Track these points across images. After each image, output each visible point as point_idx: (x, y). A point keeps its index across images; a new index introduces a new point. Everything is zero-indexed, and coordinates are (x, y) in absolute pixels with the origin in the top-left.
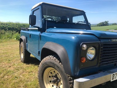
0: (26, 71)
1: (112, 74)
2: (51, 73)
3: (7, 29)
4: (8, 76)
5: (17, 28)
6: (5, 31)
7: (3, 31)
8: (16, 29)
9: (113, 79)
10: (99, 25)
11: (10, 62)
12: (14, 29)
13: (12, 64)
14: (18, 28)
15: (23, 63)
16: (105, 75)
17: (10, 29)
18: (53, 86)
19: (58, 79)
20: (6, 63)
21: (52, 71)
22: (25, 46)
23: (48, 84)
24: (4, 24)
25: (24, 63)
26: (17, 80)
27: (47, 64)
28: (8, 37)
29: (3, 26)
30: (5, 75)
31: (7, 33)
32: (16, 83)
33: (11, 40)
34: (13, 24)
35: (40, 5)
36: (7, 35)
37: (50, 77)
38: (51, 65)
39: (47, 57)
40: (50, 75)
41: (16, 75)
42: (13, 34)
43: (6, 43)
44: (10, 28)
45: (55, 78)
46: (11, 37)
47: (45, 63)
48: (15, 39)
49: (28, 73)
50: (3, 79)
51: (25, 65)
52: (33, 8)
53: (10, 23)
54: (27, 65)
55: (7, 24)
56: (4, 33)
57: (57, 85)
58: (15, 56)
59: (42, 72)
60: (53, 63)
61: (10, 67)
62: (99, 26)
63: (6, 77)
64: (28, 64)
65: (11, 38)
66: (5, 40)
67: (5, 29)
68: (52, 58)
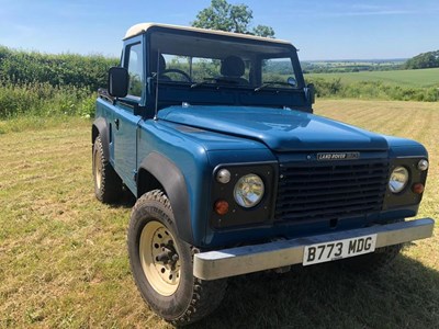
0: (106, 228)
1: (307, 248)
2: (160, 236)
3: (61, 81)
4: (52, 237)
5: (93, 75)
6: (54, 87)
7: (47, 87)
8: (91, 79)
9: (309, 260)
10: (412, 63)
11: (62, 197)
12: (83, 81)
13: (69, 203)
14: (98, 76)
15: (100, 204)
16: (281, 248)
17: (69, 80)
18: (163, 271)
19: (174, 252)
20: (49, 200)
21: (162, 232)
22: (107, 153)
23: (152, 265)
24: (49, 62)
25: (104, 203)
26: (77, 252)
27: (146, 213)
28: (63, 110)
29: (46, 69)
30: (45, 235)
31: (60, 96)
32: (74, 258)
33: (72, 119)
34: (81, 62)
35: (143, 33)
36: (61, 102)
37: (157, 246)
38: (156, 215)
39: (148, 194)
40: (158, 241)
41: (75, 236)
42: (79, 97)
43: (55, 131)
44: (71, 76)
45: (167, 250)
46: (74, 109)
47: (143, 209)
48: (88, 116)
49: (110, 233)
50: (38, 246)
51: (106, 210)
52: (128, 35)
53: (71, 58)
54: (113, 210)
55: (59, 62)
56: (51, 96)
57: (173, 268)
58: (81, 178)
59: (135, 232)
60: (160, 212)
61: (61, 213)
62: (415, 68)
63: (48, 241)
64: (116, 207)
65: (72, 112)
66: (52, 119)
67: (55, 79)
68: (158, 198)
